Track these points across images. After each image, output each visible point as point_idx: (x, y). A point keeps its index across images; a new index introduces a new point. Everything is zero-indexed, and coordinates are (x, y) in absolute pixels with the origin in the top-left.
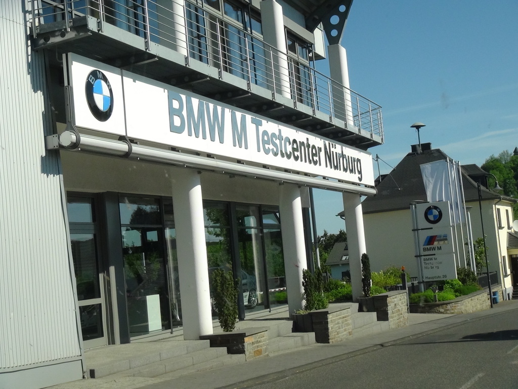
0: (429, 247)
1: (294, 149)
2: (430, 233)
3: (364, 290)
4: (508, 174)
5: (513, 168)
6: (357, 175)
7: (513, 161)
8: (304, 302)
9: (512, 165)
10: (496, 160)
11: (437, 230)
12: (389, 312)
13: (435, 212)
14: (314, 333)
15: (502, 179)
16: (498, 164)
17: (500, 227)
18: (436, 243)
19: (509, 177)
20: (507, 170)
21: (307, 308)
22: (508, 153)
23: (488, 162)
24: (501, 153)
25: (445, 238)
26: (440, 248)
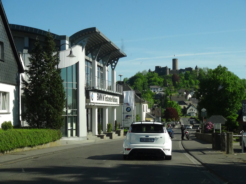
0: (126, 118)
1: (109, 99)
2: (127, 114)
3: (115, 129)
4: (145, 80)
5: (147, 78)
6: (117, 102)
7: (148, 75)
8: (107, 130)
9: (147, 77)
10: (141, 74)
11: (129, 114)
12: (121, 134)
13: (129, 109)
14: (109, 137)
15: (142, 82)
16: (141, 76)
17: (144, 111)
18: (128, 117)
19: (145, 82)
20: (145, 78)
21: (107, 132)
22: (146, 71)
23: (137, 74)
24: (143, 71)
25: (131, 116)
26: (129, 119)
